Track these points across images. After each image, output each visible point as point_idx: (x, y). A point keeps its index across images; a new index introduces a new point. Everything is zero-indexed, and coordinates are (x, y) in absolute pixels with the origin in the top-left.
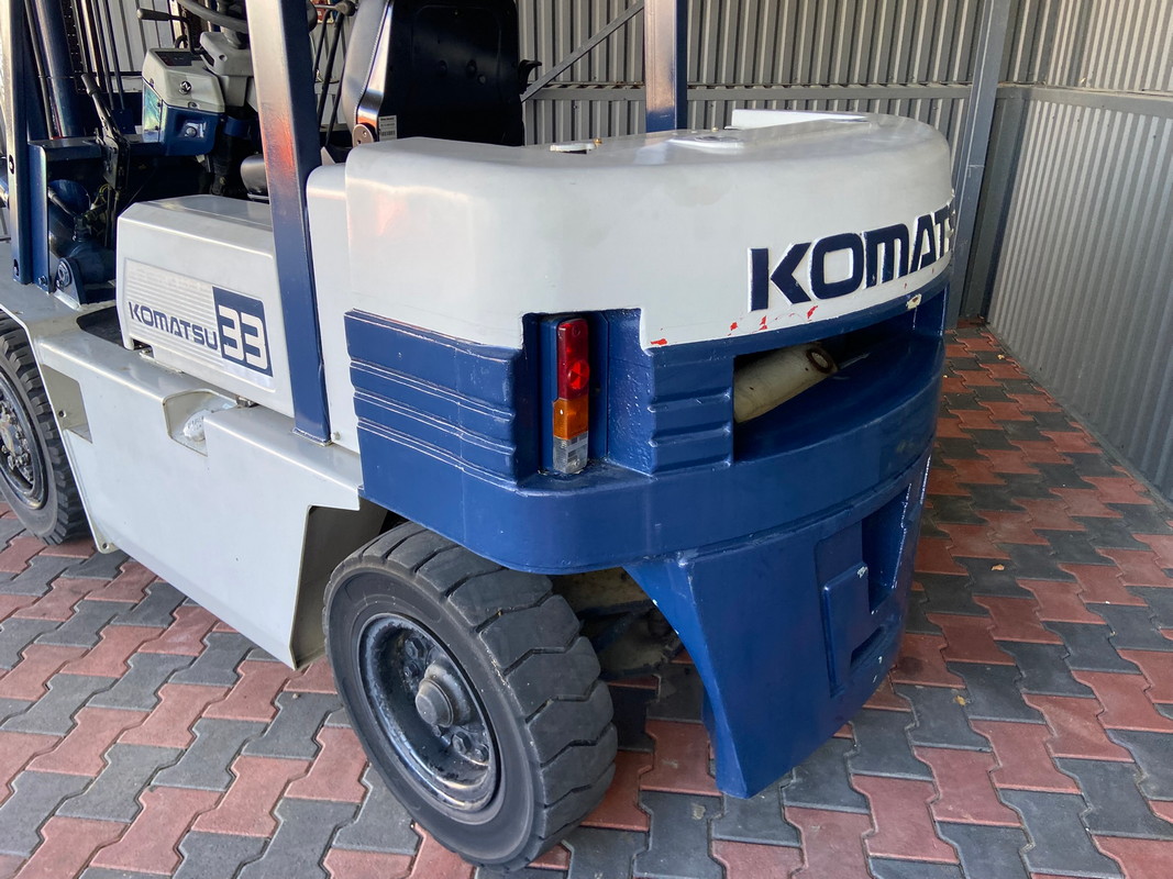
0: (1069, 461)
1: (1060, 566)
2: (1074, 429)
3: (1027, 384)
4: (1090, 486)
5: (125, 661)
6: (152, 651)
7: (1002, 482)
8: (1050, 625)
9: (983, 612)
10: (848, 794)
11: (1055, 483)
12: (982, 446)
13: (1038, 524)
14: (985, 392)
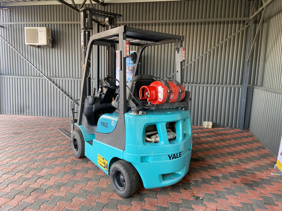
0: (264, 154)
1: (262, 170)
2: (266, 149)
3: (257, 141)
4: (268, 159)
7: (252, 157)
8: (259, 178)
9: (248, 176)
10: (225, 198)
11: (261, 158)
12: (248, 151)
13: (258, 164)
14: (249, 142)
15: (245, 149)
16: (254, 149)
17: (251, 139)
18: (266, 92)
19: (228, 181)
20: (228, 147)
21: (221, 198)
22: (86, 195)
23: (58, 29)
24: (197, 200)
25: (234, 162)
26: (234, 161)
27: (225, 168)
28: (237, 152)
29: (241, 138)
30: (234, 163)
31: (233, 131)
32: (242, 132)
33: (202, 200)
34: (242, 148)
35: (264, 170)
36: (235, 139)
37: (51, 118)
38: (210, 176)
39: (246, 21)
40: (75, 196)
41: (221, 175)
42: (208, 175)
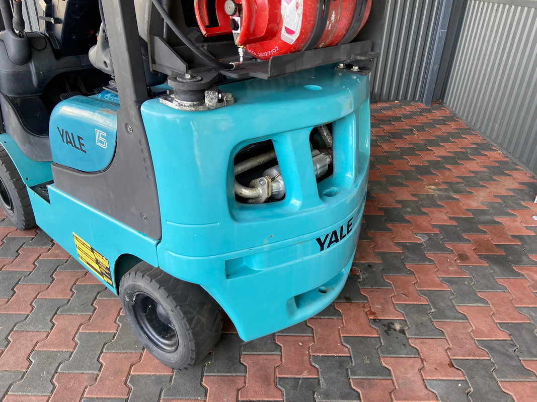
0: (497, 164)
1: (509, 211)
3: (468, 130)
4: (510, 175)
7: (473, 175)
8: (514, 236)
9: (485, 232)
10: (458, 315)
11: (495, 174)
12: (460, 159)
13: (494, 193)
14: (452, 135)
15: (452, 155)
16: (469, 151)
17: (454, 127)
18: (507, 6)
19: (446, 255)
20: (411, 151)
21: (449, 318)
22: (51, 376)
24: (388, 334)
25: (440, 193)
26: (439, 190)
27: (425, 213)
28: (437, 165)
29: (432, 124)
30: (440, 197)
31: (410, 110)
32: (429, 111)
33: (402, 331)
34: (443, 153)
35: (514, 209)
36: (421, 129)
38: (398, 244)
41: (423, 237)
42: (393, 241)
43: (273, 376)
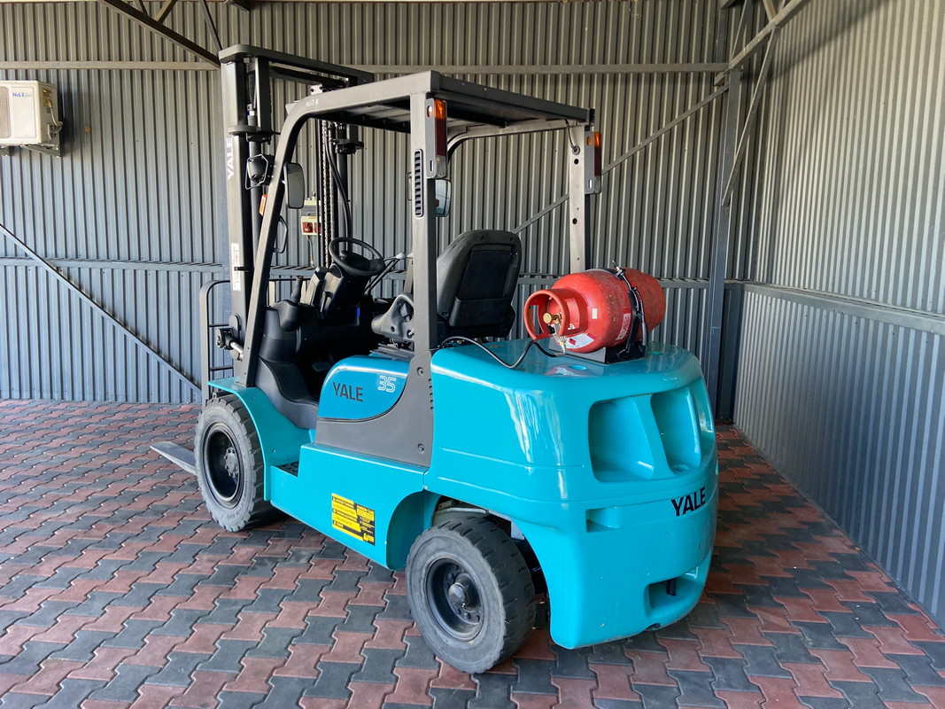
0: (779, 500)
1: (770, 551)
2: (783, 483)
3: (757, 458)
4: (790, 513)
5: (255, 592)
6: (268, 587)
8: (763, 577)
9: (728, 571)
11: (770, 511)
12: (729, 491)
13: (759, 531)
14: (731, 463)
16: (746, 482)
17: (737, 452)
18: (779, 300)
22: (188, 673)
23: (84, 88)
35: (777, 549)
37: (61, 406)
39: (718, 73)
40: (146, 678)
43: (426, 686)
